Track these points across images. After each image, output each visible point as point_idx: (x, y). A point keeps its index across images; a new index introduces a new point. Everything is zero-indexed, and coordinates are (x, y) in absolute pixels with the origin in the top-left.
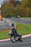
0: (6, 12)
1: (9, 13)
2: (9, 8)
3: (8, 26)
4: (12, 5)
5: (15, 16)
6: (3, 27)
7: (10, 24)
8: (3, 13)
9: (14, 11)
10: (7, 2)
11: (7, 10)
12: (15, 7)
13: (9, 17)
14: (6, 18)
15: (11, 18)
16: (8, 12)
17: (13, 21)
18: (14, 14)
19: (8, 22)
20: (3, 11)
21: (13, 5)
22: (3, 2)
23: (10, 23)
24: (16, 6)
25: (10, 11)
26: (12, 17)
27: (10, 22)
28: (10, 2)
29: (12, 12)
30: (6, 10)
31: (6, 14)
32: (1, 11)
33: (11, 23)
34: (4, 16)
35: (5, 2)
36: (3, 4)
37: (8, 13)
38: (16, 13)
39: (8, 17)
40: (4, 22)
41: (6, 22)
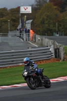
0: (43, 23)
1: (49, 26)
2: (48, 14)
3: (46, 52)
4: (55, 9)
5: (62, 32)
6: (37, 56)
7: (52, 50)
8: (36, 25)
10: (45, 2)
11: (45, 18)
12: (62, 12)
13: (48, 32)
14: (42, 35)
15: (53, 35)
16: (46, 22)
17: (58, 43)
18: (60, 27)
19: (47, 44)
20: (36, 20)
21: (58, 7)
23: (50, 46)
25: (51, 21)
27: (51, 43)
29: (54, 24)
30: (43, 18)
31: (43, 27)
33: (54, 47)
34: (39, 31)
37: (47, 25)
38: (64, 26)
40: (38, 44)
41: (42, 45)
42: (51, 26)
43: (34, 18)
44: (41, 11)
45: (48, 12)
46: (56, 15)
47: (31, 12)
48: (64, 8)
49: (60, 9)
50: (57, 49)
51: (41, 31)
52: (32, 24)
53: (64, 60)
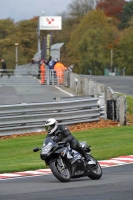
0: (84, 49)
1: (96, 56)
2: (95, 32)
3: (90, 108)
4: (109, 22)
5: (121, 68)
6: (71, 114)
8: (70, 53)
9: (119, 44)
10: (88, 8)
11: (89, 39)
12: (121, 28)
14: (83, 73)
15: (103, 74)
16: (90, 48)
17: (115, 89)
18: (118, 59)
19: (92, 91)
20: (70, 44)
21: (115, 19)
22: (71, 6)
23: (99, 95)
24: (129, 26)
25: (100, 47)
26: (106, 71)
27: (99, 90)
28: (100, 6)
29: (107, 51)
30: (85, 40)
31: (84, 58)
32: (62, 44)
33: (106, 98)
34: (76, 65)
35: (78, 7)
36: (72, 14)
37: (92, 54)
38: (126, 56)
39: (93, 70)
40: (73, 91)
41: (81, 93)
42: (101, 55)
43: (66, 40)
44: (80, 26)
45: (95, 28)
46: (111, 34)
47: (60, 28)
48: (126, 21)
49: (119, 22)
50: (111, 101)
51: (80, 65)
52: (63, 51)
53: (125, 124)
